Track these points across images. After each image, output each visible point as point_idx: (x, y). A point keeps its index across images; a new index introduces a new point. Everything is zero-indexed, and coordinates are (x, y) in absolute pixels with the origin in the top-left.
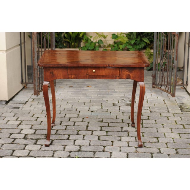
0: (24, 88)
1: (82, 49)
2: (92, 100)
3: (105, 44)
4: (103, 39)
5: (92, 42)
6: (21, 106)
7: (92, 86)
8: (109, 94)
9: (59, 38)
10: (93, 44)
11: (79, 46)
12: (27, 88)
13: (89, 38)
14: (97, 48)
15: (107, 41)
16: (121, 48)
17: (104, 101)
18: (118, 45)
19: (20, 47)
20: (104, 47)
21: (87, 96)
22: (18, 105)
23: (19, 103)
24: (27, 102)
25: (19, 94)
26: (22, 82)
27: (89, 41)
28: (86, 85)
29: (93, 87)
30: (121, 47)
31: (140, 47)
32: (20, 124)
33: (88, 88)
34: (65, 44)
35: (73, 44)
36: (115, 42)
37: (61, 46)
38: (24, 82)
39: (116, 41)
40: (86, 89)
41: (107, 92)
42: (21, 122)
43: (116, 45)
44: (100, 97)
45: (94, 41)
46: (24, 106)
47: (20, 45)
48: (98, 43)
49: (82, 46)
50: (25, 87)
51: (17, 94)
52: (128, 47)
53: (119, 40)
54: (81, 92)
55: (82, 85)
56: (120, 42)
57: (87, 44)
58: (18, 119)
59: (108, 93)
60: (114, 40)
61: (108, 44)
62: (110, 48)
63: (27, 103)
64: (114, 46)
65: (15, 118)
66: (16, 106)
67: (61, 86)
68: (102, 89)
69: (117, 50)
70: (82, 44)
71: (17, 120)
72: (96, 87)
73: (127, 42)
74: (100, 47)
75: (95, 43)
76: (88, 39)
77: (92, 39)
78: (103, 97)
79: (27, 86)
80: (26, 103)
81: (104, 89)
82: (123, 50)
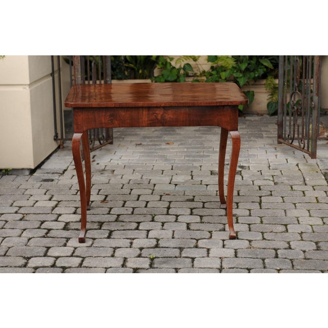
0: (59, 147)
1: (156, 80)
2: (174, 165)
3: (195, 71)
4: (192, 62)
5: (174, 68)
6: (56, 177)
7: (175, 143)
8: (203, 156)
9: (117, 62)
10: (175, 72)
11: (150, 76)
12: (64, 147)
13: (169, 60)
14: (182, 79)
15: (199, 66)
16: (223, 78)
17: (195, 167)
18: (218, 73)
19: (51, 78)
20: (195, 75)
21: (166, 160)
22: (50, 176)
23: (53, 173)
24: (65, 170)
25: (51, 158)
26: (56, 138)
27: (168, 65)
28: (164, 141)
29: (176, 145)
30: (224, 75)
31: (256, 75)
32: (56, 206)
33: (168, 146)
34: (126, 73)
35: (140, 71)
36: (212, 68)
37: (120, 76)
38: (60, 137)
39: (215, 65)
40: (164, 149)
41: (200, 152)
42: (57, 202)
43: (214, 73)
44: (188, 160)
45: (177, 67)
46: (61, 177)
47: (52, 74)
48: (184, 69)
49: (156, 75)
50: (61, 147)
51: (48, 158)
52: (235, 75)
53: (220, 63)
54: (157, 153)
55: (158, 141)
56: (222, 66)
57: (164, 72)
58: (53, 199)
59: (202, 154)
60: (210, 64)
61: (201, 70)
62: (205, 78)
63: (66, 172)
64: (211, 75)
65: (48, 197)
66: (47, 178)
67: (122, 144)
68: (192, 148)
69: (217, 81)
70: (156, 72)
71: (50, 200)
72: (182, 144)
73: (233, 67)
74: (187, 75)
75: (179, 70)
76: (166, 62)
77: (173, 63)
78: (194, 161)
79: (65, 145)
80: (64, 172)
81: (196, 148)
82: (227, 80)
